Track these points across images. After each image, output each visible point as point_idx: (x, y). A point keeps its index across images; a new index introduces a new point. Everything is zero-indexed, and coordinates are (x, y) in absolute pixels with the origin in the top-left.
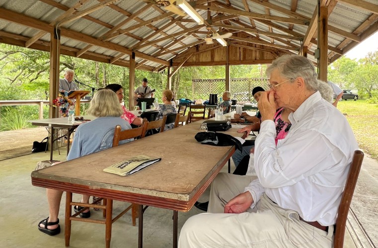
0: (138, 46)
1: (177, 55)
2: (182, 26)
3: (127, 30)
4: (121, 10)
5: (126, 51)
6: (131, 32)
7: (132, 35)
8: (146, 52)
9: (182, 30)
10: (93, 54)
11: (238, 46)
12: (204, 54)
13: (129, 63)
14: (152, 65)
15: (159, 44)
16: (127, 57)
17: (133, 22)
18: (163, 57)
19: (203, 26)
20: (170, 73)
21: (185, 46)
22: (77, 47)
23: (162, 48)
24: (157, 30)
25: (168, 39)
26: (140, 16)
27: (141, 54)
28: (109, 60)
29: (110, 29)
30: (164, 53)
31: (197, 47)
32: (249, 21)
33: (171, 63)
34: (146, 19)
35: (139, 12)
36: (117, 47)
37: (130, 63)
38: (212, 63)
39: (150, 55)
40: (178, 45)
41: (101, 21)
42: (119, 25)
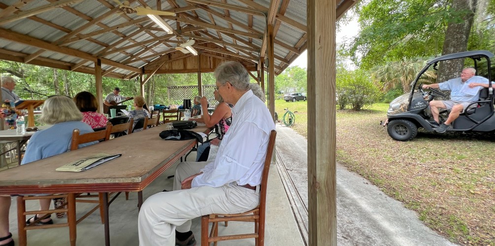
0: (104, 53)
1: (149, 62)
2: (152, 35)
3: (88, 35)
4: (79, 13)
5: (90, 57)
6: (94, 37)
7: (95, 41)
8: (114, 59)
9: (152, 38)
10: (47, 60)
11: (208, 55)
12: (177, 62)
13: (94, 70)
14: (122, 73)
15: (129, 51)
16: (92, 63)
17: (94, 27)
18: (134, 64)
19: (173, 35)
20: (143, 80)
21: (156, 54)
22: (25, 51)
23: (132, 56)
24: (125, 37)
25: (138, 47)
26: (104, 21)
27: (109, 61)
28: (70, 67)
29: (66, 34)
30: (135, 61)
31: (169, 55)
32: (216, 34)
33: (143, 71)
34: (111, 25)
35: (102, 17)
36: (78, 52)
37: (96, 70)
38: (184, 70)
39: (118, 62)
40: (149, 53)
41: (54, 24)
42: (78, 29)
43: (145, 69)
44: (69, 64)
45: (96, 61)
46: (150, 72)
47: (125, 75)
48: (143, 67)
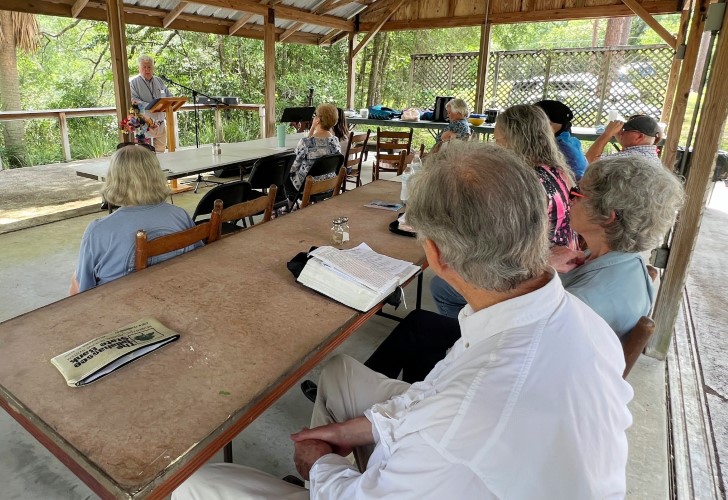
1: (370, 4)
5: (255, 8)
14: (316, 32)
18: (339, 11)
20: (355, 46)
28: (226, 27)
37: (266, 32)
38: (450, 20)
39: (309, 11)
43: (361, 20)
44: (225, 23)
45: (267, 12)
46: (370, 28)
47: (323, 36)
48: (357, 16)
